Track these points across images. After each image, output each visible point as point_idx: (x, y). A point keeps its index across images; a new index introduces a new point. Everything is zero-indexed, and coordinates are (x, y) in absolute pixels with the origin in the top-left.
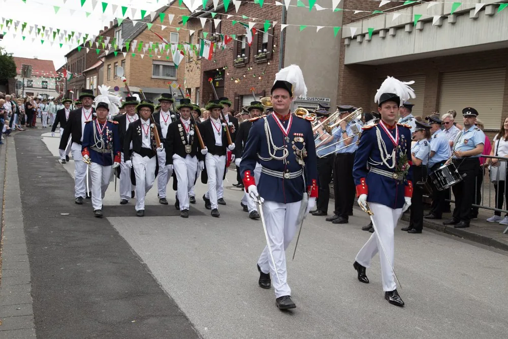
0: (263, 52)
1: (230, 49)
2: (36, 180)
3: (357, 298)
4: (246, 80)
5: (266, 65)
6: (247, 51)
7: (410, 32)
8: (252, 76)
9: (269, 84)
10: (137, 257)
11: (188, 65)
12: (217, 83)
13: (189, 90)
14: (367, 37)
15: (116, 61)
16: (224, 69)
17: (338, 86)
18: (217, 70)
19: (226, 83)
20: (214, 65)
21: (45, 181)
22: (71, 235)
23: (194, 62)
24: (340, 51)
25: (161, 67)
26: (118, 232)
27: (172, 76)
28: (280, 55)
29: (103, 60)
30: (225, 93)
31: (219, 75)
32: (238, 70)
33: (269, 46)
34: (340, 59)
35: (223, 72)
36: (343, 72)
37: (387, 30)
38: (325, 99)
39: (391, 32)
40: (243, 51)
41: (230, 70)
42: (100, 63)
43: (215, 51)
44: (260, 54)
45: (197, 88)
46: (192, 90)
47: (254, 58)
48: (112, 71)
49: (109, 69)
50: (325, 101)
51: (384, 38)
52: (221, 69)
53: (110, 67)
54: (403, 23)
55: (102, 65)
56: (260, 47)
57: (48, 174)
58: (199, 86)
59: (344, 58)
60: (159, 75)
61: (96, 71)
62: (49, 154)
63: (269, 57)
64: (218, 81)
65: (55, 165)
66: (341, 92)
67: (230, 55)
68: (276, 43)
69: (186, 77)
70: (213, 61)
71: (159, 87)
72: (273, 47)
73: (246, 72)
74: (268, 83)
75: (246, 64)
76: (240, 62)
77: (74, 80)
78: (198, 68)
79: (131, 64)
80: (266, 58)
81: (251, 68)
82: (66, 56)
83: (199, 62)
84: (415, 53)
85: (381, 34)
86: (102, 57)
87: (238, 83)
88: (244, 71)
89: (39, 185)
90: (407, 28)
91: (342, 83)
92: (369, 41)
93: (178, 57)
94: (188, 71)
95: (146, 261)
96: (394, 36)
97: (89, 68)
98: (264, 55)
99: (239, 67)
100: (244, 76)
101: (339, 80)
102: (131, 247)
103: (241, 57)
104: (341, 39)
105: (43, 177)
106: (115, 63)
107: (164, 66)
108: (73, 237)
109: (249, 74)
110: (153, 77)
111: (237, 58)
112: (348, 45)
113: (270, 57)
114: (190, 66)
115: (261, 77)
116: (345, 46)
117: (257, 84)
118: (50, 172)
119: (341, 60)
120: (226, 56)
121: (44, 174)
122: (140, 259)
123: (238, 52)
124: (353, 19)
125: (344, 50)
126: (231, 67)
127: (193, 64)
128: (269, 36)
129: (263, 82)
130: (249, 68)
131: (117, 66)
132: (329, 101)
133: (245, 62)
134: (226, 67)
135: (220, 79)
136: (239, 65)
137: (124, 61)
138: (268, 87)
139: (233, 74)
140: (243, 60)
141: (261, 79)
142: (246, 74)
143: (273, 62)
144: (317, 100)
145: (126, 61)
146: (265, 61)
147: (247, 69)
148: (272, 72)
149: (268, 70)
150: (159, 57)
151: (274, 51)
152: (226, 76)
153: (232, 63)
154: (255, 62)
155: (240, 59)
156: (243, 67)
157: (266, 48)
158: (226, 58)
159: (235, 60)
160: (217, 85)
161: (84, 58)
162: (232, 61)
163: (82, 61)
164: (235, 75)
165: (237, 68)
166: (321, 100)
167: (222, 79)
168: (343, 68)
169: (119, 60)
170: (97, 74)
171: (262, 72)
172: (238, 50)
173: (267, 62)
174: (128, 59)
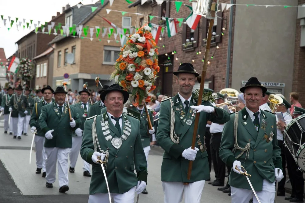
1: (179, 33)
5: (215, 49)
6: (196, 35)
8: (201, 61)
9: (218, 69)
12: (167, 68)
15: (66, 48)
16: (173, 53)
17: (294, 70)
18: (166, 55)
19: (175, 68)
20: (163, 50)
24: (296, 33)
25: (113, 53)
28: (228, 38)
29: (54, 46)
30: (173, 78)
31: (169, 60)
32: (187, 55)
33: (218, 29)
34: (296, 41)
35: (172, 57)
36: (298, 55)
38: (279, 84)
40: (192, 35)
41: (179, 55)
42: (50, 50)
43: (164, 35)
47: (203, 41)
48: (62, 58)
49: (59, 55)
50: (279, 85)
52: (170, 54)
53: (60, 53)
55: (52, 52)
59: (300, 40)
60: (110, 61)
61: (46, 57)
63: (217, 41)
64: (166, 66)
67: (179, 40)
68: (225, 26)
70: (162, 46)
71: (110, 74)
72: (222, 30)
73: (194, 56)
74: (217, 67)
75: (195, 48)
76: (189, 46)
79: (82, 50)
80: (215, 42)
81: (200, 53)
82: (16, 43)
86: (53, 44)
88: (193, 56)
91: (298, 66)
97: (39, 55)
98: (213, 39)
99: (188, 52)
100: (193, 61)
101: (295, 63)
103: (190, 41)
104: (297, 20)
106: (66, 50)
107: (116, 52)
109: (197, 58)
110: (104, 63)
111: (185, 42)
113: (219, 41)
115: (210, 61)
116: (300, 27)
120: (175, 40)
123: (187, 36)
126: (180, 52)
128: (218, 18)
129: (212, 67)
130: (198, 52)
131: (67, 52)
132: (284, 86)
133: (194, 46)
134: (175, 52)
135: (169, 64)
136: (187, 50)
137: (74, 47)
138: (217, 72)
139: (182, 58)
140: (191, 44)
141: (210, 64)
142: (195, 59)
143: (222, 46)
144: (270, 85)
145: (76, 47)
146: (214, 45)
147: (196, 54)
148: (221, 56)
149: (217, 54)
150: (109, 41)
151: (223, 34)
152: (174, 61)
153: (181, 48)
154: (204, 46)
155: (189, 43)
156: (192, 51)
157: (215, 31)
158: (175, 43)
159: (184, 44)
160: (167, 70)
161: (34, 45)
162: (181, 45)
163: (33, 48)
164: (184, 60)
165: (186, 52)
166: (275, 85)
167: (171, 64)
168: (299, 51)
169: (69, 46)
170: (47, 61)
171: (211, 56)
172: (187, 34)
173: (216, 46)
174: (78, 44)
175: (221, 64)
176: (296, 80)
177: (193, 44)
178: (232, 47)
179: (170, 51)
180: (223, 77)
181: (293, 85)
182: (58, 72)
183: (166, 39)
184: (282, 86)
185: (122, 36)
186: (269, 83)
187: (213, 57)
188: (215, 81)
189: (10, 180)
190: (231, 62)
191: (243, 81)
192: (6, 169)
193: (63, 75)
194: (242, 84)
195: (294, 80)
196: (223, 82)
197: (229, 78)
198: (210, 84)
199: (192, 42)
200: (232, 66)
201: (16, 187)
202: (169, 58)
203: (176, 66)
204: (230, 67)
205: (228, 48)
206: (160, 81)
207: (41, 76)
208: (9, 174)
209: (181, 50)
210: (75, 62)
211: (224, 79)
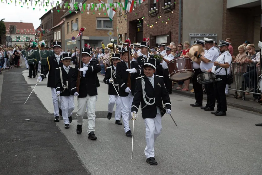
0: (168, 4)
1: (146, 4)
2: (12, 99)
3: (226, 169)
4: (157, 25)
5: (170, 13)
6: (157, 5)
8: (161, 22)
9: (173, 27)
10: (70, 146)
11: (119, 18)
12: (139, 29)
13: (121, 35)
15: (72, 20)
16: (142, 18)
17: (223, 25)
18: (138, 20)
19: (144, 28)
20: (136, 17)
21: (18, 100)
22: (28, 133)
23: (123, 16)
25: (102, 22)
26: (61, 130)
27: (110, 28)
28: (179, 5)
30: (144, 35)
32: (152, 19)
34: (224, 5)
35: (142, 21)
36: (226, 14)
38: (214, 34)
40: (155, 5)
41: (147, 19)
43: (136, 6)
44: (166, 6)
45: (126, 34)
46: (122, 36)
47: (162, 9)
48: (70, 26)
49: (68, 25)
50: (213, 35)
52: (140, 19)
53: (69, 24)
55: (63, 23)
56: (166, 1)
57: (21, 95)
58: (126, 32)
59: (226, 4)
60: (101, 27)
61: (59, 27)
62: (25, 83)
63: (172, 8)
64: (138, 27)
65: (28, 89)
67: (146, 9)
69: (118, 27)
70: (135, 14)
71: (101, 36)
72: (174, 0)
73: (157, 19)
74: (172, 25)
75: (157, 14)
76: (153, 13)
77: (46, 34)
78: (126, 20)
79: (82, 21)
80: (170, 8)
81: (160, 17)
82: (40, 19)
83: (126, 16)
86: (63, 18)
87: (152, 28)
88: (156, 19)
89: (14, 102)
91: (225, 22)
93: (111, 13)
94: (119, 22)
95: (76, 148)
97: (55, 25)
98: (169, 7)
99: (152, 17)
100: (156, 22)
101: (223, 20)
102: (67, 140)
103: (154, 9)
105: (17, 97)
106: (72, 21)
107: (104, 21)
108: (29, 134)
109: (159, 20)
110: (97, 29)
111: (151, 10)
113: (173, 8)
114: (120, 19)
115: (168, 22)
117: (165, 27)
118: (23, 94)
120: (143, 9)
121: (18, 95)
122: (73, 147)
123: (151, 6)
126: (147, 17)
127: (122, 17)
129: (169, 25)
130: (159, 16)
131: (73, 23)
132: (217, 36)
133: (157, 13)
134: (144, 18)
135: (140, 26)
136: (152, 15)
137: (77, 19)
138: (172, 29)
139: (149, 21)
140: (154, 11)
141: (167, 24)
142: (157, 21)
143: (175, 11)
144: (207, 35)
145: (79, 19)
146: (170, 11)
147: (158, 18)
148: (175, 18)
149: (172, 17)
150: (100, 14)
151: (175, 3)
152: (144, 24)
153: (148, 14)
154: (163, 12)
155: (152, 11)
156: (155, 16)
157: (170, 1)
158: (144, 11)
159: (150, 12)
160: (139, 30)
161: (52, 19)
162: (147, 13)
163: (51, 21)
164: (150, 22)
165: (151, 17)
166: (211, 36)
167: (141, 26)
168: (226, 11)
169: (74, 19)
170: (60, 29)
171: (168, 18)
172: (151, 4)
173: (171, 11)
174: (80, 17)
175: (175, 23)
176: (224, 31)
177: (156, 11)
178: (182, 11)
179: (140, 17)
180: (177, 32)
181: (222, 35)
182: (68, 36)
183: (137, 10)
184: (215, 36)
185: (108, 9)
186: (207, 34)
187: (169, 19)
188: (172, 35)
189: (40, 104)
190: (182, 21)
191: (190, 34)
192: (38, 98)
193: (71, 38)
194: (189, 36)
195: (223, 31)
196: (177, 35)
197: (181, 32)
198: (168, 37)
199: (155, 10)
200: (182, 24)
201: (45, 108)
202: (140, 22)
203: (145, 27)
204: (181, 25)
205: (179, 12)
206: (135, 38)
207: (57, 39)
208: (40, 100)
209: (147, 15)
210: (78, 29)
211: (177, 33)
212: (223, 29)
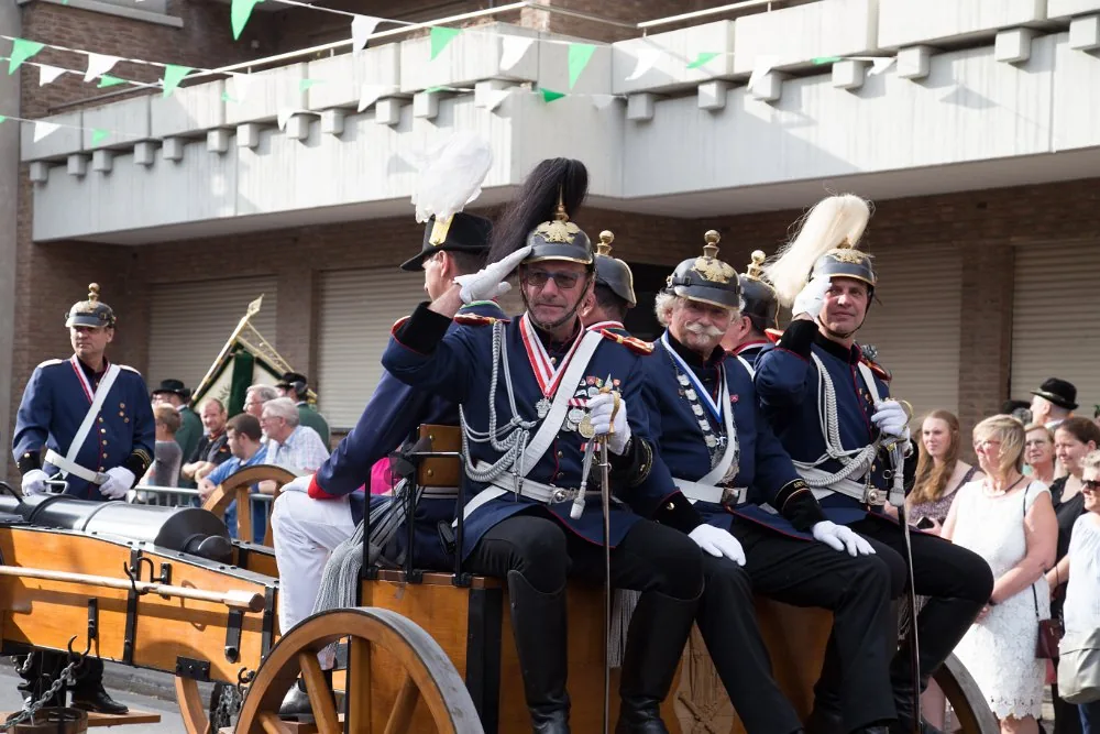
7: (222, 154)
14: (99, 161)
37: (156, 145)
39: (169, 149)
51: (149, 166)
54: (202, 125)
66: (25, 327)
84: (240, 214)
85: (141, 153)
90: (214, 140)
92: (107, 173)
96: (178, 161)
112: (43, 184)
119: (21, 228)
124: (54, 104)
125: (32, 196)
212: (17, 324)
